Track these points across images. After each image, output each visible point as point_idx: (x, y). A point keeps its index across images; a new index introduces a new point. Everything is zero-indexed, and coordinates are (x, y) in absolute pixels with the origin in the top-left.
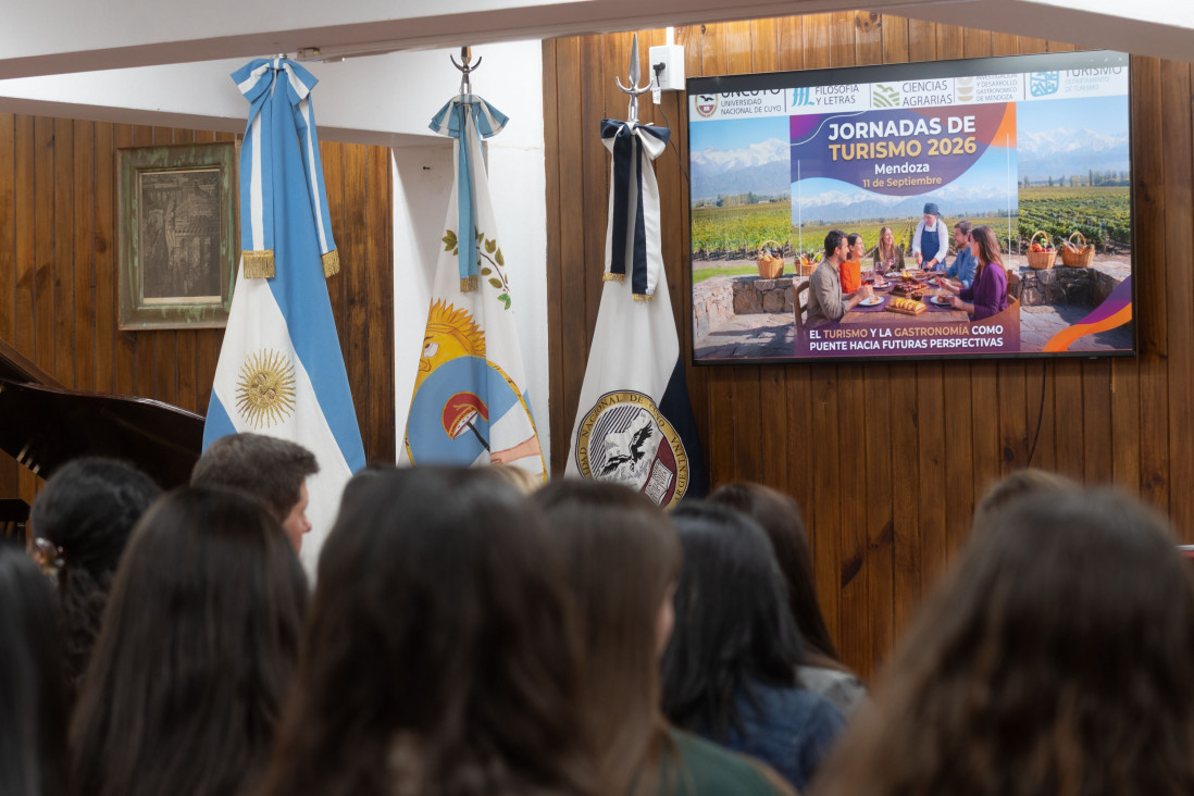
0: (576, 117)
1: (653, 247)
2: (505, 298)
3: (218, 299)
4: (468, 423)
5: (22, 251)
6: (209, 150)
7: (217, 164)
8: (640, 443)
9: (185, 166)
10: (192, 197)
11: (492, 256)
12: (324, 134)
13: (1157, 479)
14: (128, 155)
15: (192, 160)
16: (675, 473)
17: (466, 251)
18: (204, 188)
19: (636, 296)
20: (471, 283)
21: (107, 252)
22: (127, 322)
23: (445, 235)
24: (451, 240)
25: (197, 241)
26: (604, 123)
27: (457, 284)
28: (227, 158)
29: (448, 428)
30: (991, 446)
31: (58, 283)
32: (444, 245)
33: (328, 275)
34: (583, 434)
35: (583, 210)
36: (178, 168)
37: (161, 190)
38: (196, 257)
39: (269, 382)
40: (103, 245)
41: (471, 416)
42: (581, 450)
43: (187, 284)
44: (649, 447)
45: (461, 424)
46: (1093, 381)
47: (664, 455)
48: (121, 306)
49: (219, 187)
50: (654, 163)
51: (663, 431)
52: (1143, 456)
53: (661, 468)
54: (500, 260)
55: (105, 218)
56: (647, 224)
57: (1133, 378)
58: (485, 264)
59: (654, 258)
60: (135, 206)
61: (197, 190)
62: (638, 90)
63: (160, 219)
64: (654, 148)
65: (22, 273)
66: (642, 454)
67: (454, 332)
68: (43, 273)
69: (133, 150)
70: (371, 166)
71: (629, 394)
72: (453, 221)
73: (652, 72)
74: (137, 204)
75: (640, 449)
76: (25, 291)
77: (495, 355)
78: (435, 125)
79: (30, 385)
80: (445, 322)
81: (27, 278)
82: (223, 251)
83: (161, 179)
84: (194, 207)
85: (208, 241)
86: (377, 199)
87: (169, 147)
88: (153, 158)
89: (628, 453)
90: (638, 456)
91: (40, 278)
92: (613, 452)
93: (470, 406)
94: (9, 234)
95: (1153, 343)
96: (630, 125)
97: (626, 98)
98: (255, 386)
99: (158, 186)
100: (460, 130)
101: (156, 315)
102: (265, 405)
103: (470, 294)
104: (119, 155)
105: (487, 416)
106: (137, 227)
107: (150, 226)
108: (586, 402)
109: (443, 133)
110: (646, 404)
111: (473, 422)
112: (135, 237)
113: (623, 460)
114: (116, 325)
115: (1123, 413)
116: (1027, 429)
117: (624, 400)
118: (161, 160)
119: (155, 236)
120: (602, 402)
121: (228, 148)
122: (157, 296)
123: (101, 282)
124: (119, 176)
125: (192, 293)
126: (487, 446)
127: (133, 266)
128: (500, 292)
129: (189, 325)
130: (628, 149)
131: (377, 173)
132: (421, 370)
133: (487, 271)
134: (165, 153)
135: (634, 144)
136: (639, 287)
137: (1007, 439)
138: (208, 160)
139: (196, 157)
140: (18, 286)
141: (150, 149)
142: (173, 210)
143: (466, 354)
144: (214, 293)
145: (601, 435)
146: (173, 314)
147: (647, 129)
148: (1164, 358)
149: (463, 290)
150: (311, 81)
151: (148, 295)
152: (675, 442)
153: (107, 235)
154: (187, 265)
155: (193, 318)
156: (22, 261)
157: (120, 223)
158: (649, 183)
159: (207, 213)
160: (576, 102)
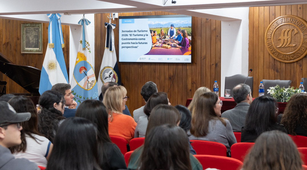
0: (100, 21)
1: (113, 43)
2: (90, 51)
3: (38, 49)
4: (83, 71)
5: (4, 39)
6: (37, 24)
7: (39, 27)
8: (110, 75)
9: (33, 27)
10: (34, 32)
11: (88, 44)
12: (62, 24)
13: (194, 83)
14: (23, 24)
15: (34, 26)
16: (116, 80)
17: (84, 44)
18: (36, 30)
19: (110, 51)
20: (84, 49)
21: (19, 40)
22: (22, 52)
23: (80, 41)
24: (81, 42)
25: (35, 39)
26: (105, 23)
27: (82, 49)
28: (40, 26)
29: (80, 72)
30: (167, 77)
31: (10, 45)
32: (80, 43)
33: (62, 48)
34: (101, 73)
35: (101, 36)
36: (32, 27)
37: (29, 30)
38: (35, 42)
39: (52, 65)
40: (19, 39)
41: (84, 70)
42: (101, 76)
43: (33, 46)
44: (112, 75)
45: (82, 71)
46: (184, 67)
47: (114, 77)
48: (22, 49)
49: (39, 30)
50: (113, 30)
51: (114, 73)
52: (192, 79)
53: (114, 79)
54: (89, 45)
55: (19, 35)
56: (112, 40)
57: (191, 67)
58: (87, 46)
59: (113, 45)
60: (24, 33)
61: (35, 31)
62: (111, 18)
63: (28, 35)
64: (113, 27)
65: (4, 43)
66: (111, 77)
67: (81, 57)
68: (8, 43)
69: (24, 24)
70: (65, 28)
71: (109, 67)
72: (81, 39)
73: (113, 15)
74: (25, 32)
75: (110, 76)
76: (4, 46)
77: (88, 60)
78: (79, 23)
79: (10, 63)
80: (80, 55)
81: (5, 44)
82: (39, 41)
83: (29, 29)
84: (34, 33)
85: (37, 39)
86: (66, 33)
87: (30, 23)
88: (27, 25)
89: (108, 76)
90: (110, 77)
91: (7, 44)
92: (106, 76)
93: (84, 69)
94: (2, 37)
95: (194, 61)
96: (110, 24)
97: (109, 19)
98: (50, 65)
99: (28, 30)
100: (83, 24)
101: (28, 51)
102: (52, 69)
103: (84, 51)
104: (21, 24)
105: (86, 70)
106: (25, 36)
107: (27, 36)
108: (102, 68)
109: (80, 24)
110: (111, 69)
111: (84, 71)
112: (24, 38)
113: (108, 77)
114: (20, 52)
115: (189, 72)
116: (173, 74)
117: (108, 68)
118: (29, 25)
119: (27, 38)
120: (104, 68)
121: (40, 24)
122: (28, 48)
123: (18, 45)
124: (21, 28)
125: (34, 47)
126: (86, 75)
127: (24, 42)
128: (89, 50)
129: (33, 53)
130: (109, 27)
131: (66, 29)
132: (76, 63)
133: (87, 47)
134: (30, 24)
135: (110, 27)
136: (111, 50)
137: (170, 76)
138: (37, 26)
139: (35, 25)
140: (3, 45)
141: (27, 24)
142: (31, 34)
143: (83, 60)
144: (38, 47)
145: (104, 73)
146: (30, 51)
147: (112, 24)
148: (196, 64)
149: (83, 50)
150: (60, 16)
151: (26, 47)
152: (116, 75)
153: (19, 38)
154: (33, 43)
155: (34, 52)
156: (4, 41)
157: (22, 35)
158: (113, 34)
159: (37, 34)
160: (100, 19)
